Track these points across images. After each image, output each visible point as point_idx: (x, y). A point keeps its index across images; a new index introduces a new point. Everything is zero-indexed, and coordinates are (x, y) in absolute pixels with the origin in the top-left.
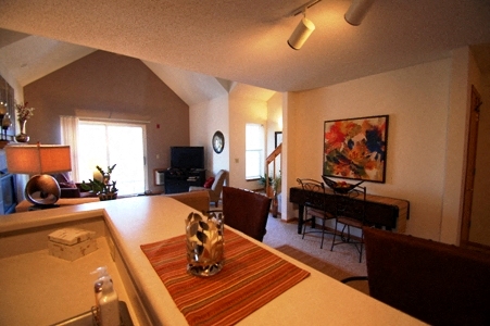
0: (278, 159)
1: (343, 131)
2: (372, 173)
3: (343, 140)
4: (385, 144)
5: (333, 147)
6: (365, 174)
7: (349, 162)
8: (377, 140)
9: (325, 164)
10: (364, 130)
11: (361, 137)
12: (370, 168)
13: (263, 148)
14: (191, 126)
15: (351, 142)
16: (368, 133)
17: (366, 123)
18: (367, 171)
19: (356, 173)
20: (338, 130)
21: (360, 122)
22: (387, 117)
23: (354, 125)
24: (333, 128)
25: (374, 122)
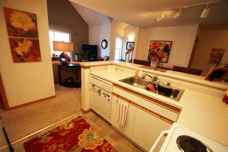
0: (131, 53)
1: (157, 45)
2: (164, 60)
3: (156, 48)
4: (170, 50)
5: (153, 50)
6: (162, 60)
7: (157, 56)
8: (167, 49)
9: (149, 56)
10: (164, 45)
11: (162, 47)
12: (164, 58)
13: (121, 48)
14: (89, 37)
15: (159, 49)
16: (165, 47)
17: (165, 43)
18: (163, 59)
19: (159, 59)
20: (155, 45)
21: (163, 43)
22: (172, 42)
23: (161, 43)
24: (154, 44)
25: (168, 43)
